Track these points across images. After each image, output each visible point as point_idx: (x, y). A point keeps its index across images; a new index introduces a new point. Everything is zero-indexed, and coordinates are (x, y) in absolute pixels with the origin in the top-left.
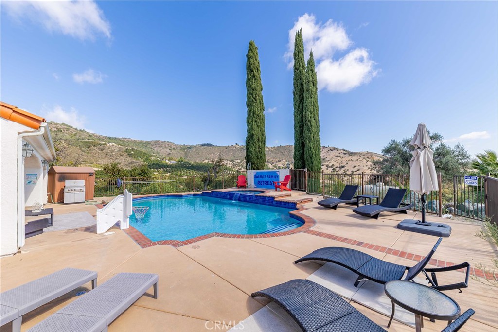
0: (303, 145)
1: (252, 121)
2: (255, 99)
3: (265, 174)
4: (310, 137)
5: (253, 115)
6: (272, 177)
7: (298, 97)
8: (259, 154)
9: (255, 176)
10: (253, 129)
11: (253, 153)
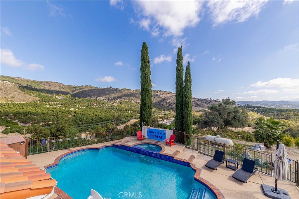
0: (183, 117)
1: (145, 94)
2: (147, 80)
3: (155, 131)
4: (188, 113)
5: (146, 91)
6: (161, 133)
7: (179, 87)
8: (149, 116)
9: (148, 131)
10: (145, 100)
11: (146, 115)
